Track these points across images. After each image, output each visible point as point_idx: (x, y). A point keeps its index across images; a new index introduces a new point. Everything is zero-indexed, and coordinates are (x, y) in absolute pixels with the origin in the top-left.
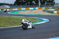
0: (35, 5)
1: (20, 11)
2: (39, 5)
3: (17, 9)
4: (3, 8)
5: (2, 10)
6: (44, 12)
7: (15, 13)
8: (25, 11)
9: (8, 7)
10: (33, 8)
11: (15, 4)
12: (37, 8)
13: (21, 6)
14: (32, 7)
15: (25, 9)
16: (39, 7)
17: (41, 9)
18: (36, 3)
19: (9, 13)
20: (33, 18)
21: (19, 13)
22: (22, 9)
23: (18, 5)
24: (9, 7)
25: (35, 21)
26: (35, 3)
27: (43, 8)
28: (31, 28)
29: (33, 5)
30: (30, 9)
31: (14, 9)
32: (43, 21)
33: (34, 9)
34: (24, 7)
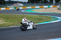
0: (49, 3)
1: (34, 10)
2: (53, 3)
3: (30, 7)
4: (16, 6)
5: (15, 8)
6: (59, 10)
7: (29, 11)
8: (39, 9)
9: (21, 5)
10: (47, 7)
11: (28, 2)
12: (51, 6)
13: (35, 4)
14: (47, 5)
15: (39, 7)
16: (54, 5)
17: (56, 7)
18: (51, 2)
19: (23, 11)
20: (47, 17)
21: (33, 12)
22: (36, 7)
23: (31, 3)
24: (23, 5)
25: (50, 19)
26: (49, 1)
27: (57, 6)
28: (32, 28)
29: (47, 3)
30: (45, 7)
31: (27, 8)
32: (58, 19)
33: (49, 8)
34: (38, 5)
